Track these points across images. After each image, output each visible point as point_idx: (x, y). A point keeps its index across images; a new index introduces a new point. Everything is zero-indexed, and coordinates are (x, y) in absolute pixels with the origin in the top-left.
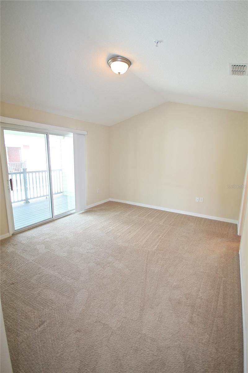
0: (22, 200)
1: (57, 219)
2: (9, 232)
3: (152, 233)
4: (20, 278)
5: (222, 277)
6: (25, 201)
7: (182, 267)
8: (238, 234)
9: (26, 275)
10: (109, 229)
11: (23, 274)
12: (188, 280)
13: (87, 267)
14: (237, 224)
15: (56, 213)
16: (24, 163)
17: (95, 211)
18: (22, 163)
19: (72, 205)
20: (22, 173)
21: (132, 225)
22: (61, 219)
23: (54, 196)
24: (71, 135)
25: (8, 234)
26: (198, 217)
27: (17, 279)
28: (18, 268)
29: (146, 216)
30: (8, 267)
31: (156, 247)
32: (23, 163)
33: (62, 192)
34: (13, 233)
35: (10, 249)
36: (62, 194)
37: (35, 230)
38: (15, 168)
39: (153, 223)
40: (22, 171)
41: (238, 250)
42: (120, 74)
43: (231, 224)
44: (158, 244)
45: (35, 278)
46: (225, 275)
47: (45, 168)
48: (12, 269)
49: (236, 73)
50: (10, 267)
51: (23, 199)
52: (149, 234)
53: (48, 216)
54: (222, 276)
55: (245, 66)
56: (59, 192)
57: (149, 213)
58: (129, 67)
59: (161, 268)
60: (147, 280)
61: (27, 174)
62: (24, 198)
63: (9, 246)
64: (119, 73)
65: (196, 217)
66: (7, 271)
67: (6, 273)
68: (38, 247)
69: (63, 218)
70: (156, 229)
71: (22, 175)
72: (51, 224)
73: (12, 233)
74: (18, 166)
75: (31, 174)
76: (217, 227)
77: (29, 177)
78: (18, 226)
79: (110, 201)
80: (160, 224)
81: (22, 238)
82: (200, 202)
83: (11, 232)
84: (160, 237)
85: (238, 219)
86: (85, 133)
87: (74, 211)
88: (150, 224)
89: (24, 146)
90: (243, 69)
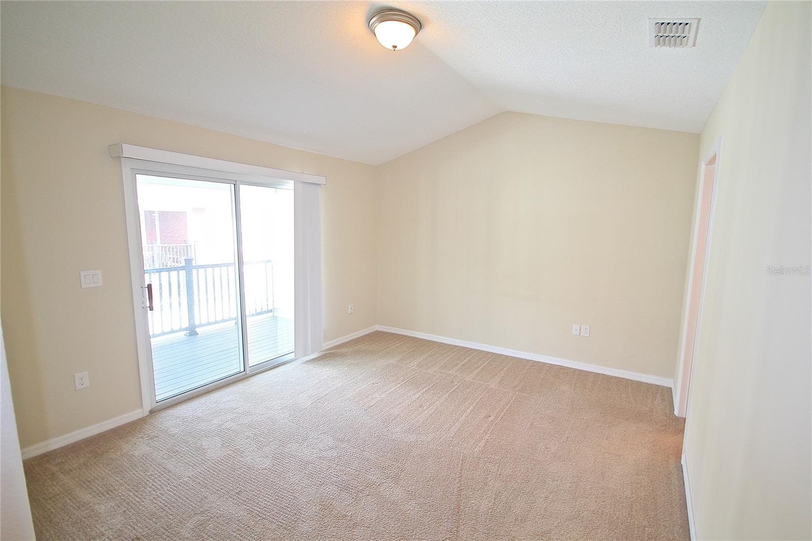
0: (180, 330)
1: (254, 375)
2: (142, 406)
3: (472, 408)
4: (156, 523)
5: (645, 526)
6: (188, 332)
7: (546, 498)
8: (676, 413)
9: (171, 517)
10: (372, 399)
11: (164, 512)
12: (562, 532)
13: (318, 495)
14: (671, 388)
15: (254, 359)
16: (193, 247)
17: (343, 355)
18: (187, 246)
19: (286, 343)
20: (182, 268)
21: (427, 389)
22: (264, 374)
23: (249, 321)
24: (291, 184)
25: (140, 410)
26: (579, 370)
27: (147, 527)
28: (154, 498)
29: (459, 366)
30: (131, 494)
31: (482, 444)
32: (191, 246)
33: (271, 311)
34: (152, 409)
35: (139, 448)
36: (271, 314)
37: (203, 400)
38: (172, 256)
39: (474, 384)
40: (183, 264)
41: (678, 455)
42: (396, 49)
43: (658, 387)
44: (487, 437)
45: (190, 524)
46: (651, 519)
47: (232, 258)
48: (139, 500)
49: (664, 40)
50: (136, 494)
51: (184, 327)
52: (465, 411)
53: (236, 367)
54: (645, 523)
55: (687, 24)
56: (263, 310)
57: (464, 359)
58: (417, 34)
59: (495, 499)
60: (461, 533)
61: (194, 271)
62: (186, 324)
63: (140, 440)
64: (395, 47)
65: (575, 370)
66: (126, 505)
67: (125, 509)
68: (205, 443)
69: (268, 372)
70: (481, 399)
71: (182, 273)
72: (240, 386)
73: (150, 409)
74: (180, 252)
75: (202, 271)
76: (624, 395)
77: (199, 277)
78: (163, 391)
79: (376, 331)
80: (492, 386)
81: (171, 421)
82: (582, 334)
83: (147, 407)
84: (492, 418)
85: (672, 374)
86: (321, 180)
87: (292, 356)
88: (469, 388)
89: (193, 208)
90: (683, 32)
